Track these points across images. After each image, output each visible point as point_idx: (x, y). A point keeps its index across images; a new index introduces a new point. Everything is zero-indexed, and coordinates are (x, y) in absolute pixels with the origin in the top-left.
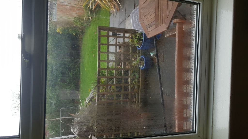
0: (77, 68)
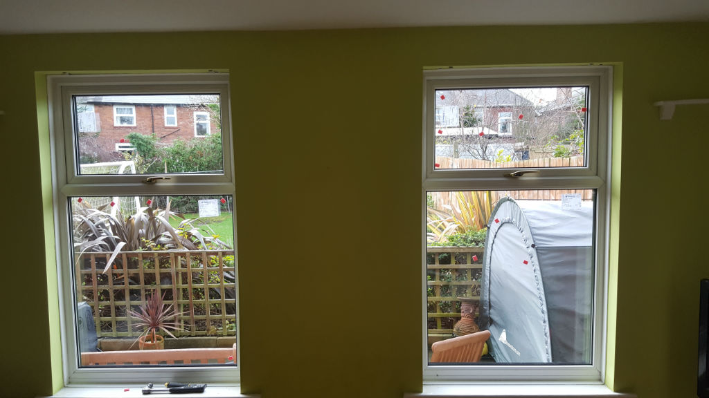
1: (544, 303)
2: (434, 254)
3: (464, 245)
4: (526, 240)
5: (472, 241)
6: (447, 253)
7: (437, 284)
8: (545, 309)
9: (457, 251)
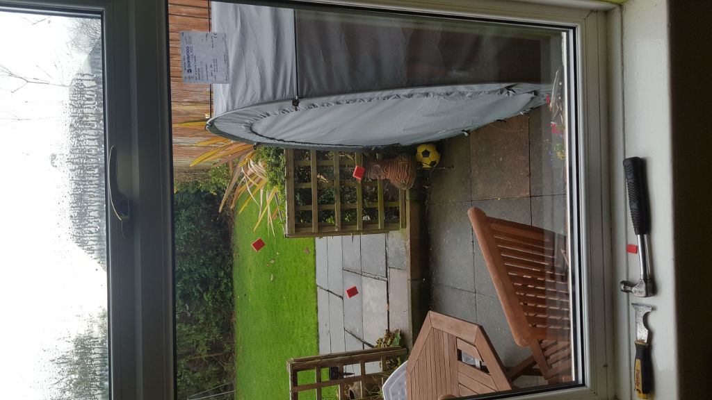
0: (225, 281)
1: (396, 92)
2: (297, 212)
3: (283, 170)
4: (284, 111)
5: (277, 158)
6: (296, 194)
7: (339, 208)
8: (407, 91)
9: (292, 180)
